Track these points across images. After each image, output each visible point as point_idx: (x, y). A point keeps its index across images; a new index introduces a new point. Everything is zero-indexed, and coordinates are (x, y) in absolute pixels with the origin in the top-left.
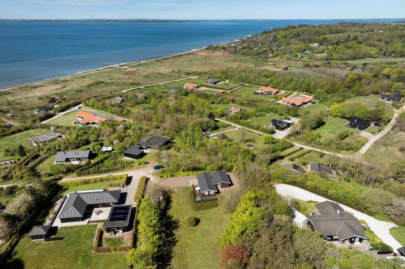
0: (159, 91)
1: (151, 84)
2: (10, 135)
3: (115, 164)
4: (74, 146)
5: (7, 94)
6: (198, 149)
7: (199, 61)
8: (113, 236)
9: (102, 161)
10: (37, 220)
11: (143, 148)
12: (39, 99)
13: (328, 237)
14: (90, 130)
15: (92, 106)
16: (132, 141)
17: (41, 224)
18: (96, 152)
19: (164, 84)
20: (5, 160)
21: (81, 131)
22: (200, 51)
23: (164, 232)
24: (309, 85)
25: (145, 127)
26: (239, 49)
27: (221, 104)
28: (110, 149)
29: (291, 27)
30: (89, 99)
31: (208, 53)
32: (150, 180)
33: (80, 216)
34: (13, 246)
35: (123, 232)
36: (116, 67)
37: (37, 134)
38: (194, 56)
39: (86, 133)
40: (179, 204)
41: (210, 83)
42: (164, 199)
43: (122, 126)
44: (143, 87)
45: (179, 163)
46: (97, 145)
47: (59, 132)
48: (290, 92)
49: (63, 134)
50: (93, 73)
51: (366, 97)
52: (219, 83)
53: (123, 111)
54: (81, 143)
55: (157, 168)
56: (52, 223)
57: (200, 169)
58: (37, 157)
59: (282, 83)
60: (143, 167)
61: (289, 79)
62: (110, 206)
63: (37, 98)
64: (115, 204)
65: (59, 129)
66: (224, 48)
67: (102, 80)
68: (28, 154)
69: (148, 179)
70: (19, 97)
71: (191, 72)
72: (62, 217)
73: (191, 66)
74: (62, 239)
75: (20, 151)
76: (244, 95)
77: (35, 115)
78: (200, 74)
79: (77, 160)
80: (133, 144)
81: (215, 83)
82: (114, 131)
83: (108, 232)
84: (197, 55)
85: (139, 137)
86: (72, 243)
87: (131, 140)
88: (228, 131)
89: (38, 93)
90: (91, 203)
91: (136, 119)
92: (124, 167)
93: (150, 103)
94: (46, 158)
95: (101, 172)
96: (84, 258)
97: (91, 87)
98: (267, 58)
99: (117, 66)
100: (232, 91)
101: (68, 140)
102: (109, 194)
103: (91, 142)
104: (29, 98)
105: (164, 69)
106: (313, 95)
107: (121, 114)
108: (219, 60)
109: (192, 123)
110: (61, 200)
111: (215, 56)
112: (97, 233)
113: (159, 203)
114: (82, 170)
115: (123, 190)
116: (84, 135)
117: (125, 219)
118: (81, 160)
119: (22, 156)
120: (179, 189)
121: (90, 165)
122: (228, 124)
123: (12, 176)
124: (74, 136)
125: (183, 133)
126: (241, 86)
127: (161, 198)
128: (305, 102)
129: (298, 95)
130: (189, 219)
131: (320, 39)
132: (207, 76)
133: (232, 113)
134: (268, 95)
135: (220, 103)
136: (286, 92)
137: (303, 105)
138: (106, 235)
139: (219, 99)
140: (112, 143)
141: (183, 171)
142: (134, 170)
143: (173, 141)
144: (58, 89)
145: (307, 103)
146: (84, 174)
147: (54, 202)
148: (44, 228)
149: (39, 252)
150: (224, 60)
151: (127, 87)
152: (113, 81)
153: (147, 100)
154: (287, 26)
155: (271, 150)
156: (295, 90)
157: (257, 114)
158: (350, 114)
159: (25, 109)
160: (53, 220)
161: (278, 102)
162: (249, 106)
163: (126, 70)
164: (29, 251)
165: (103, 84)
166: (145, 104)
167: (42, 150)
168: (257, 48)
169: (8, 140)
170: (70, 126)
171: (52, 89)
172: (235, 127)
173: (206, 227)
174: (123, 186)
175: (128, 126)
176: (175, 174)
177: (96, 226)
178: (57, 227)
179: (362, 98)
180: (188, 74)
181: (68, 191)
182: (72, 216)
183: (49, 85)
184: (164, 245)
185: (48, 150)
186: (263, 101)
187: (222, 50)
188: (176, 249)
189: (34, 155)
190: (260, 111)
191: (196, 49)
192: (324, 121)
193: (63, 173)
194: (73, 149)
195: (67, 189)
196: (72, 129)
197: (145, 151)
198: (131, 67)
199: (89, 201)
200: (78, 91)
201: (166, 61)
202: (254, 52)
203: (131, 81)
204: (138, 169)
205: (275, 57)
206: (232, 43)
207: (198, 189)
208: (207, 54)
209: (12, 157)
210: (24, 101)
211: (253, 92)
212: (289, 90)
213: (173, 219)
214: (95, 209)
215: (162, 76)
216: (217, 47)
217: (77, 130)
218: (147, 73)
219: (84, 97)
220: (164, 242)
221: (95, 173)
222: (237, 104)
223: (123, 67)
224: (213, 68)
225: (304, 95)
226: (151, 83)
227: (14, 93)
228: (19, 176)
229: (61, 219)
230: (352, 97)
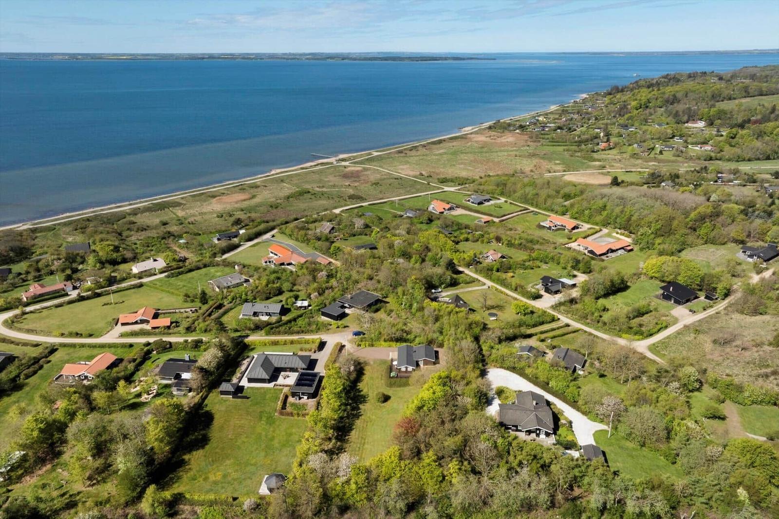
0: (390, 212)
1: (381, 199)
2: (187, 272)
3: (309, 324)
4: (264, 296)
5: (176, 206)
6: (414, 315)
7: (469, 155)
8: (298, 401)
9: (295, 320)
10: (224, 378)
11: (346, 307)
12: (218, 217)
13: (513, 426)
14: (284, 274)
15: (290, 235)
16: (333, 296)
17: (229, 381)
18: (289, 307)
19: (400, 200)
20: (185, 306)
21: (274, 275)
22: (476, 133)
23: (350, 405)
24: (629, 219)
25: (355, 276)
26: (549, 131)
27: (479, 243)
28: (306, 303)
29: (670, 79)
30: (287, 223)
31: (490, 136)
32: (346, 347)
33: (267, 377)
34: (204, 399)
35: (308, 398)
36: (332, 163)
37: (219, 274)
38: (464, 141)
39: (279, 278)
40: (372, 378)
41: (473, 203)
42: (355, 370)
43: (324, 273)
44: (367, 204)
45: (382, 330)
46: (290, 297)
47: (245, 275)
48: (597, 228)
49: (250, 277)
50: (296, 174)
51: (719, 247)
52: (487, 204)
53: (330, 249)
54: (272, 292)
55: (357, 334)
56: (239, 382)
57: (406, 341)
58: (220, 306)
59: (587, 212)
60: (341, 332)
61: (601, 206)
62: (298, 371)
63: (215, 215)
64: (304, 369)
65: (246, 269)
66: (521, 127)
67: (307, 186)
68: (211, 303)
69: (343, 347)
70: (192, 211)
71: (449, 177)
72: (249, 377)
73: (454, 165)
74: (248, 398)
75: (201, 298)
76: (520, 228)
77: (215, 246)
78: (461, 182)
79: (267, 315)
80: (334, 300)
81: (480, 203)
82: (314, 278)
83: (293, 397)
84: (470, 140)
85: (345, 290)
86: (257, 404)
87: (333, 294)
88: (470, 289)
89: (216, 206)
90: (279, 366)
91: (346, 262)
92: (319, 329)
93: (370, 235)
94: (231, 309)
95: (292, 333)
96: (267, 419)
97: (291, 199)
98: (593, 152)
99: (333, 160)
100: (503, 221)
101: (257, 287)
102: (298, 358)
103: (284, 292)
104: (205, 213)
105: (405, 170)
106: (633, 236)
107: (327, 252)
108: (506, 154)
109: (413, 277)
110: (248, 360)
111: (501, 143)
112: (282, 397)
113: (349, 373)
114: (272, 329)
115: (314, 356)
116: (276, 282)
117: (311, 386)
118: (271, 316)
119: (204, 304)
120: (375, 362)
121: (280, 323)
122: (474, 278)
123: (195, 328)
124: (264, 282)
125: (400, 290)
126: (521, 211)
127: (352, 368)
128: (614, 248)
129: (609, 235)
130: (377, 395)
131: (711, 113)
132: (472, 186)
133: (489, 260)
134: (558, 232)
135: (477, 240)
136: (590, 229)
137: (609, 255)
138: (291, 399)
139: (477, 233)
140: (309, 296)
141: (385, 341)
142: (330, 333)
143: (387, 300)
144: (244, 200)
145: (617, 250)
146: (273, 334)
147: (240, 361)
148: (233, 385)
149: (227, 407)
150: (514, 153)
151: (343, 203)
152: (324, 190)
153: (368, 229)
154: (663, 77)
155: (517, 324)
156: (606, 224)
157: (527, 264)
158: (671, 277)
159: (200, 232)
160: (240, 379)
161: (569, 245)
162: (521, 249)
163: (347, 170)
164: (217, 405)
165: (309, 196)
166: (363, 236)
167: (226, 298)
168: (584, 129)
169: (185, 280)
170: (260, 266)
171: (235, 200)
172: (485, 284)
173: (395, 405)
174: (315, 352)
175: (334, 272)
176: (374, 343)
177: (282, 390)
178: (243, 387)
179: (712, 248)
180: (444, 181)
181: (254, 351)
182: (260, 377)
183: (232, 193)
184: (348, 417)
185: (233, 299)
186: (548, 242)
187: (518, 131)
188: (358, 423)
189: (217, 304)
190: (534, 260)
191: (470, 128)
192: (629, 284)
193: (250, 329)
194: (262, 300)
195: (253, 349)
196: (261, 270)
197: (347, 311)
198: (355, 163)
199: (277, 364)
200: (271, 206)
201: (413, 153)
202: (574, 138)
203: (351, 191)
204: (334, 333)
205: (611, 149)
206: (539, 116)
207: (395, 363)
208: (488, 139)
209: (192, 304)
210: (198, 218)
211: (537, 223)
212: (597, 224)
213: (362, 393)
214: (282, 373)
215: (401, 183)
216: (509, 125)
217: (267, 272)
218: (378, 176)
219: (280, 217)
220: (348, 414)
221: (285, 333)
222: (503, 244)
223: (344, 163)
224: (490, 169)
225: (618, 236)
226: (381, 196)
227: (185, 204)
228: (203, 329)
229: (248, 379)
230: (696, 245)
